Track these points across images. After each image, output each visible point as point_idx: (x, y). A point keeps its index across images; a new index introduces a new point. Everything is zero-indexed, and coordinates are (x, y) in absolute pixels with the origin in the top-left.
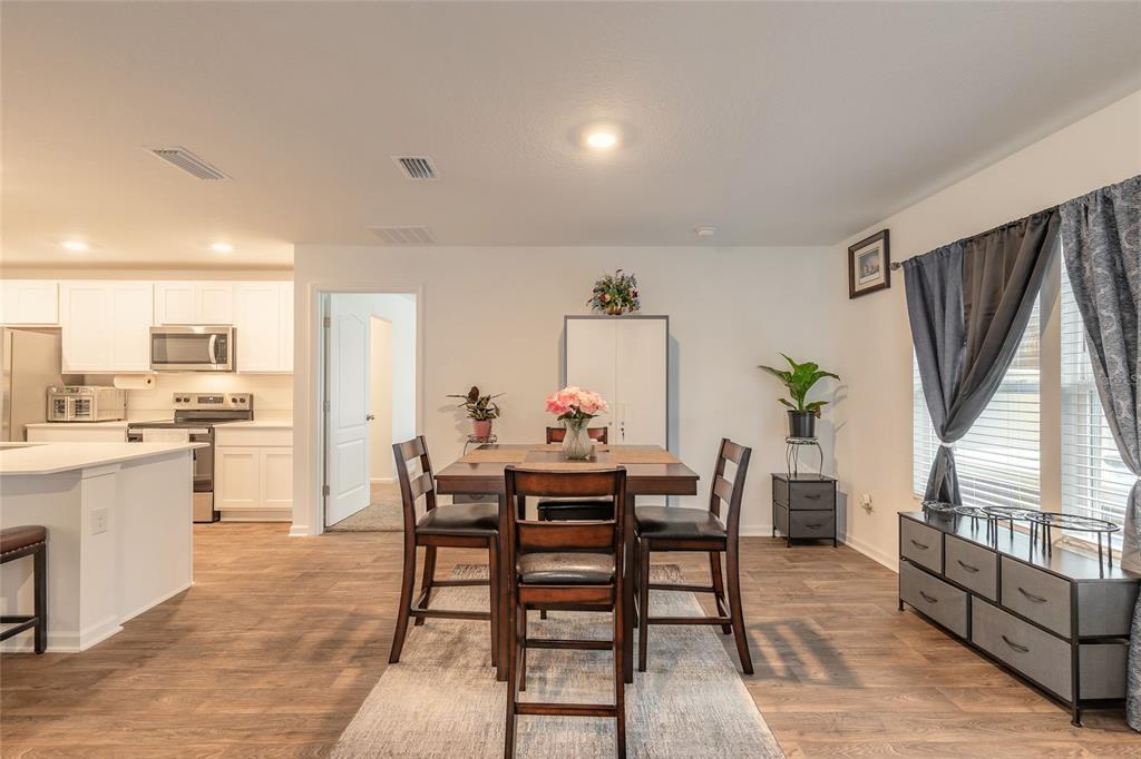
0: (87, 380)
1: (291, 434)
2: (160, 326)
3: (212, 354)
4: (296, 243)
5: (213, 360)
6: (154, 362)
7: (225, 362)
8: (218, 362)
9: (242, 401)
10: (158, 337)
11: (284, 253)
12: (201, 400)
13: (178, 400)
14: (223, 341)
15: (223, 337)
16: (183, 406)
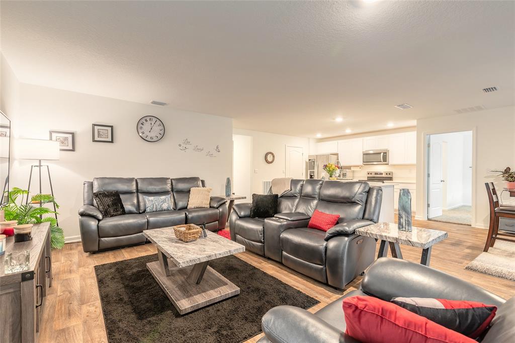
1: (415, 185)
2: (364, 151)
3: (382, 159)
4: (418, 120)
5: (382, 161)
6: (363, 162)
7: (386, 161)
8: (384, 161)
9: (389, 174)
10: (365, 154)
11: (414, 123)
12: (376, 174)
13: (369, 174)
15: (385, 153)
16: (370, 176)
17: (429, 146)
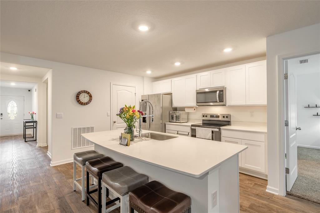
0: (178, 109)
2: (198, 89)
3: (218, 99)
5: (218, 101)
6: (197, 103)
7: (223, 102)
8: (220, 102)
9: (227, 117)
10: (198, 93)
12: (212, 116)
13: (204, 116)
14: (222, 93)
15: (221, 91)
16: (205, 118)
17: (286, 77)
